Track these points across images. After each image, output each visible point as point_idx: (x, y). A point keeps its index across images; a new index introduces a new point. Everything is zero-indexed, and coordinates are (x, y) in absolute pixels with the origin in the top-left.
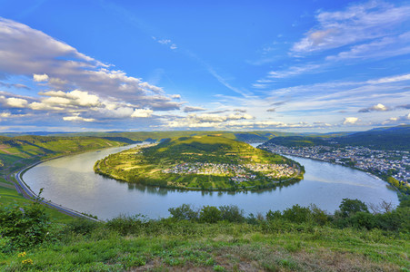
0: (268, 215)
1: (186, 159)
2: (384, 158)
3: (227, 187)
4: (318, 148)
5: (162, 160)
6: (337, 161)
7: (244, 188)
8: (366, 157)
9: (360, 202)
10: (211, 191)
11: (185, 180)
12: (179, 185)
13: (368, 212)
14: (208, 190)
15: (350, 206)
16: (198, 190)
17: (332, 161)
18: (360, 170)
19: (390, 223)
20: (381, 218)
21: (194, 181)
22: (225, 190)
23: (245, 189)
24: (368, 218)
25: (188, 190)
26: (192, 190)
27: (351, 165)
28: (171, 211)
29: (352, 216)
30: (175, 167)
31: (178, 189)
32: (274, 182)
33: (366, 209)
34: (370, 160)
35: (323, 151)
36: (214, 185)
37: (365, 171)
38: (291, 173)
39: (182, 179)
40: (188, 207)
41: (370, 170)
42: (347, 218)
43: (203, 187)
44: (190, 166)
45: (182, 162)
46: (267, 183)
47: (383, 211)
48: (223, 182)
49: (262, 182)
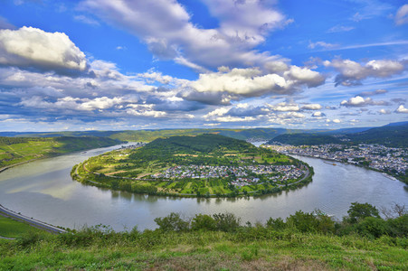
0: (269, 223)
1: (178, 162)
2: (401, 156)
3: (227, 192)
4: (328, 146)
5: (151, 163)
6: (350, 160)
7: (245, 193)
8: (382, 155)
9: (370, 206)
10: (208, 197)
11: (178, 186)
12: (171, 192)
13: (379, 217)
14: (204, 197)
15: (360, 210)
16: (193, 197)
17: (345, 161)
18: (375, 170)
19: (401, 229)
20: (392, 223)
21: (189, 186)
22: (224, 196)
23: (246, 195)
24: (378, 224)
25: (182, 197)
26: (186, 197)
27: (365, 164)
28: (158, 221)
29: (361, 221)
30: (167, 171)
31: (170, 196)
32: (280, 186)
33: (377, 214)
34: (385, 159)
35: (333, 150)
36: (211, 191)
37: (380, 171)
38: (298, 175)
39: (174, 184)
40: (177, 216)
41: (386, 170)
42: (355, 225)
43: (198, 193)
44: (183, 170)
45: (174, 165)
46: (271, 187)
47: (395, 215)
48: (222, 187)
49: (266, 186)
